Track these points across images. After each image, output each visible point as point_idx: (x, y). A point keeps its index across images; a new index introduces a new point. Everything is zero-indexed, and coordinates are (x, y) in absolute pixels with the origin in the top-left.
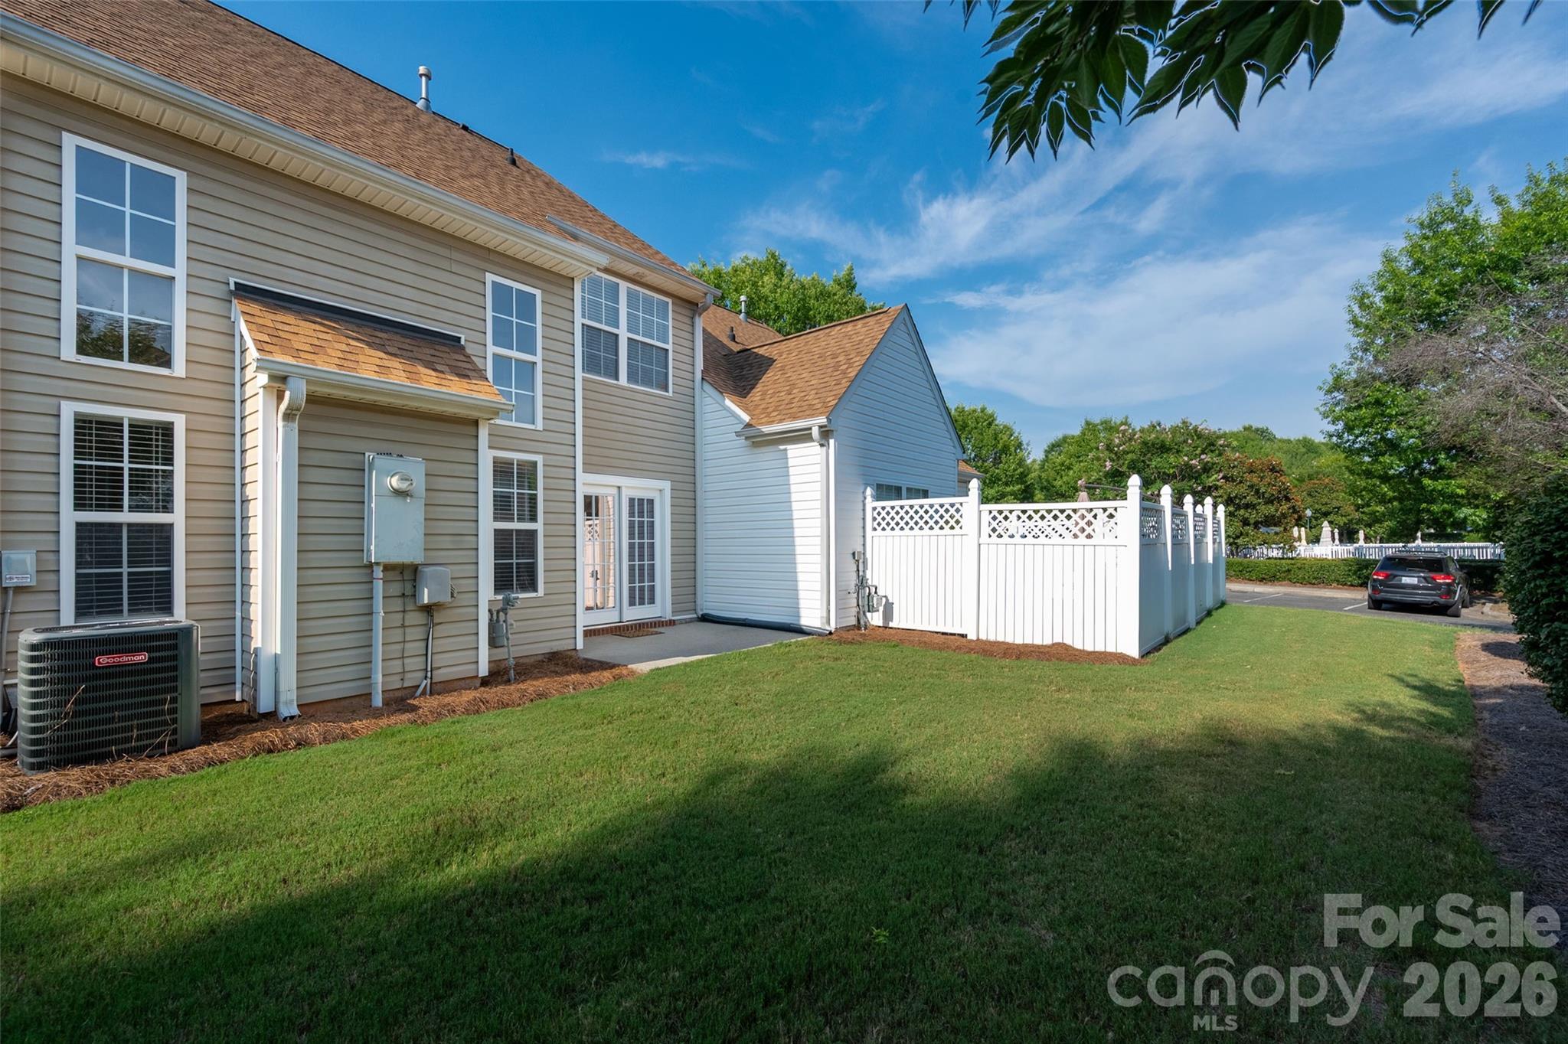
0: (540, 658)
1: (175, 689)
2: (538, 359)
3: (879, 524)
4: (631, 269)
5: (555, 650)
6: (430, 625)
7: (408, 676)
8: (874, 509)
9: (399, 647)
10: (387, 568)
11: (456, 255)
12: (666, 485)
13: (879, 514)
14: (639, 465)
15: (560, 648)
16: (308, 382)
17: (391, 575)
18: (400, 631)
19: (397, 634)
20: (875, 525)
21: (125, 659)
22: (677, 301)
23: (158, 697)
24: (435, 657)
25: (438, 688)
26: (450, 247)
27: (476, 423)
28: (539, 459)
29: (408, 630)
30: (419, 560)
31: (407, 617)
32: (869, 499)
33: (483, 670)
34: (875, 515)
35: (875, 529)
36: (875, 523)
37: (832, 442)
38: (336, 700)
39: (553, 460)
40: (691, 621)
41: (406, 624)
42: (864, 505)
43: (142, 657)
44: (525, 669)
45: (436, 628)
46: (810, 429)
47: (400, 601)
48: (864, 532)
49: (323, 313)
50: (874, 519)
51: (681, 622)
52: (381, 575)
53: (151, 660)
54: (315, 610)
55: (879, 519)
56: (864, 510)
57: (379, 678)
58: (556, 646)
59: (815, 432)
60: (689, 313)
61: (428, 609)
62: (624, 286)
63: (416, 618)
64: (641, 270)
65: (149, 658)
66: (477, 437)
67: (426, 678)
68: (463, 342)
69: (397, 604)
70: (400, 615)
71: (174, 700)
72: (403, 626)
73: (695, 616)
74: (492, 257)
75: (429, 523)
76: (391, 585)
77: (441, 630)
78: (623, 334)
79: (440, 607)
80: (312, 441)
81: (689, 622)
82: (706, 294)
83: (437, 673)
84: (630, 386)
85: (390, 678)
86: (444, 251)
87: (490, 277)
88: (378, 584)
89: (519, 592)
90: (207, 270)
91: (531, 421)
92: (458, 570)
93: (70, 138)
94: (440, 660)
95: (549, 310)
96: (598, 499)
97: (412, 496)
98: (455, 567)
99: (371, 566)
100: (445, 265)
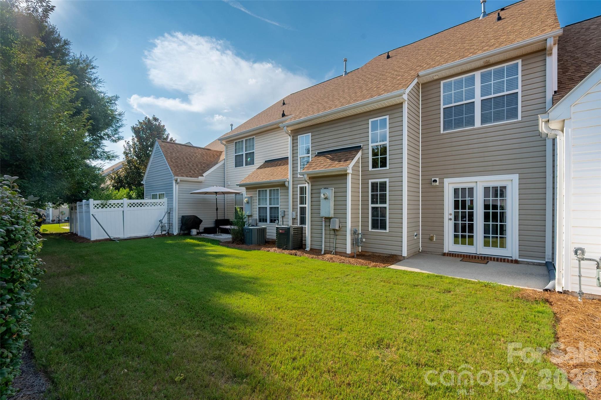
2: (387, 142)
4: (480, 63)
5: (393, 254)
6: (335, 235)
7: (331, 248)
9: (329, 239)
10: (325, 218)
11: (360, 119)
12: (515, 177)
16: (307, 175)
17: (326, 220)
19: (328, 236)
21: (282, 232)
22: (524, 58)
24: (336, 244)
25: (338, 253)
27: (346, 175)
28: (387, 180)
29: (331, 235)
30: (332, 215)
33: (349, 252)
38: (318, 249)
39: (393, 180)
40: (539, 264)
45: (337, 236)
51: (528, 263)
52: (324, 220)
54: (314, 227)
57: (323, 246)
60: (538, 59)
61: (334, 230)
62: (478, 74)
63: (332, 232)
65: (285, 232)
66: (347, 179)
67: (334, 249)
68: (361, 147)
69: (328, 228)
70: (329, 231)
72: (329, 234)
73: (544, 262)
74: (372, 113)
75: (335, 206)
76: (326, 223)
77: (338, 237)
78: (478, 100)
79: (337, 230)
80: (314, 187)
81: (535, 265)
82: (546, 40)
83: (337, 249)
84: (483, 126)
85: (327, 247)
86: (358, 120)
87: (370, 121)
88: (324, 222)
89: (380, 230)
90: (314, 152)
91: (385, 166)
92: (342, 220)
93: (299, 136)
94: (338, 245)
95: (392, 121)
96: (464, 189)
97: (328, 199)
98: (340, 219)
99: (322, 217)
100: (358, 124)
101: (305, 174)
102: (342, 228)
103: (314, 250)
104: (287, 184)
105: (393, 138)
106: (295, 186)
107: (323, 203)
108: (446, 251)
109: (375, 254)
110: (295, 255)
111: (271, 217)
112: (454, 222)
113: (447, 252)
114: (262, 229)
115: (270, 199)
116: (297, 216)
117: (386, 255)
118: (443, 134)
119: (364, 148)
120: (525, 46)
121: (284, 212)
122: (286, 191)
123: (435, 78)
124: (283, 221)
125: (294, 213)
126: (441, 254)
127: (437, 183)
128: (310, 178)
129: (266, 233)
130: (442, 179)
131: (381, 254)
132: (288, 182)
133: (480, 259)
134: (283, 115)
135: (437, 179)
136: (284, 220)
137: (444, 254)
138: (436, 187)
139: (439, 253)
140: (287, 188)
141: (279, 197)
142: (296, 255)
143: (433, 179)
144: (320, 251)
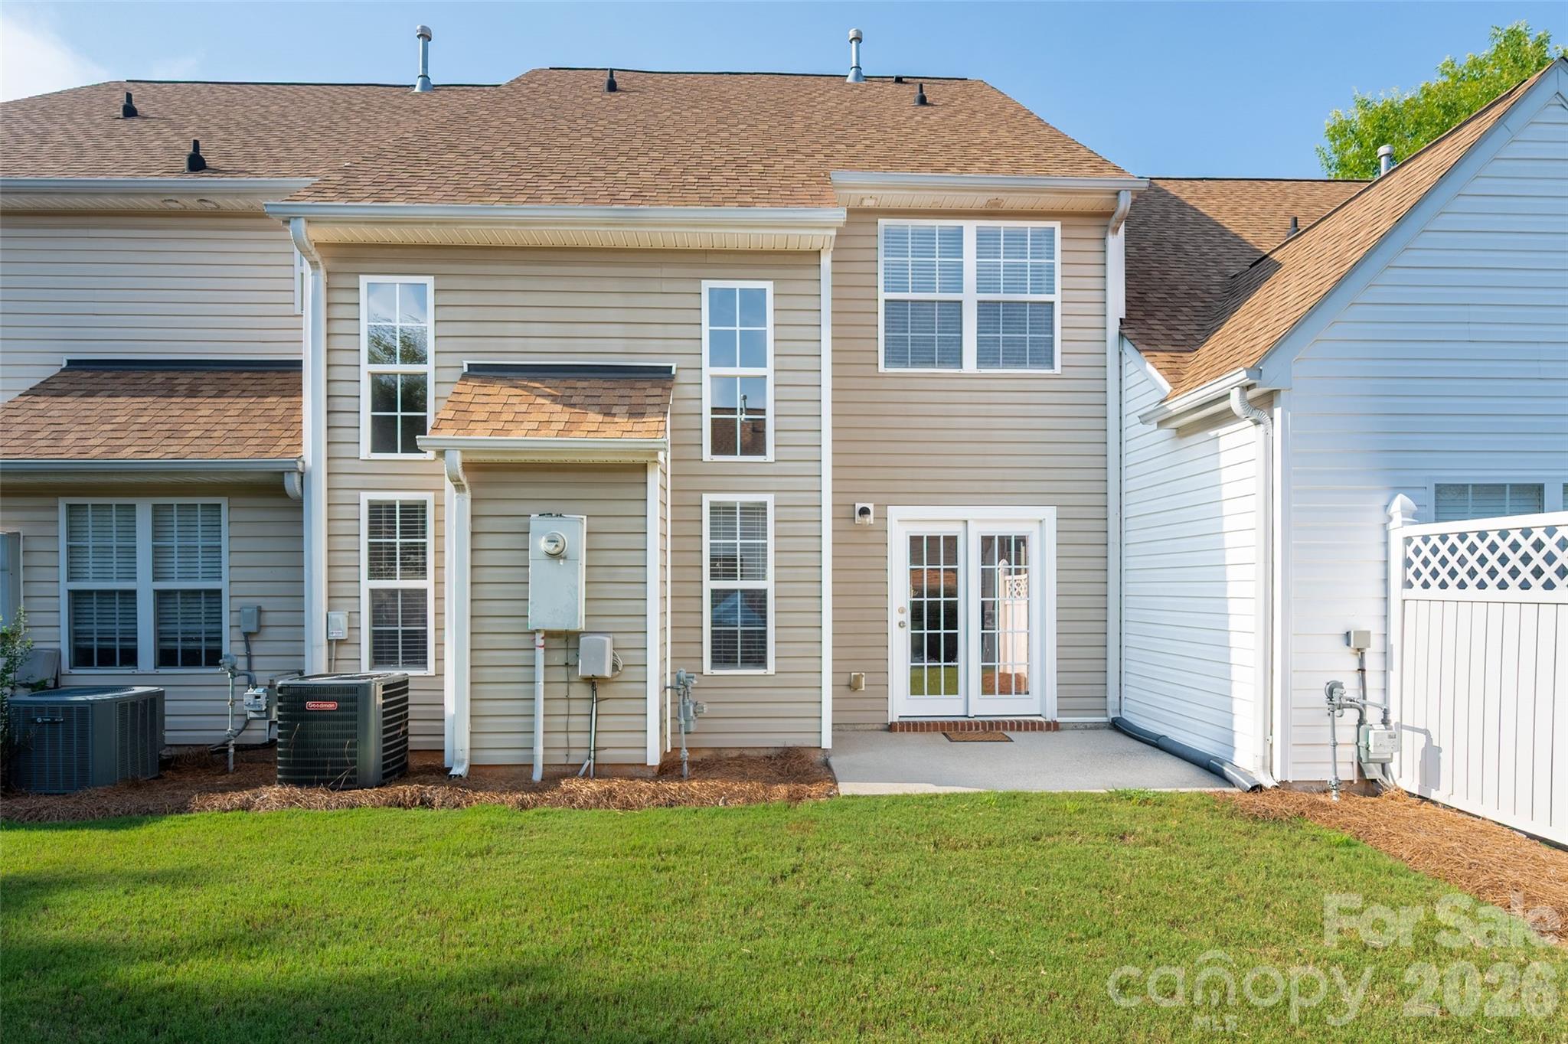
0: (771, 752)
1: (354, 736)
2: (768, 371)
3: (1418, 574)
4: (980, 201)
5: (790, 744)
6: (595, 699)
7: (573, 752)
8: (1408, 540)
9: (564, 719)
10: (549, 635)
11: (667, 272)
12: (1049, 514)
13: (1417, 551)
14: (995, 486)
15: (798, 744)
16: (463, 452)
17: (555, 643)
18: (565, 703)
19: (561, 707)
20: (1410, 576)
21: (322, 706)
22: (1069, 220)
23: (337, 741)
24: (600, 736)
25: (605, 770)
26: (660, 264)
27: (643, 468)
28: (769, 499)
29: (573, 703)
30: (581, 625)
31: (571, 688)
32: (1398, 519)
33: (654, 758)
34: (1411, 555)
35: (1409, 585)
36: (1410, 572)
37: (1277, 412)
38: (508, 765)
39: (788, 498)
40: (1096, 727)
41: (571, 696)
42: (1387, 534)
43: (331, 706)
44: (710, 765)
45: (601, 704)
46: (1227, 396)
47: (564, 670)
48: (1387, 589)
49: (527, 374)
50: (1408, 563)
51: (1075, 727)
52: (541, 642)
53: (339, 709)
54: (488, 674)
55: (1417, 563)
56: (1386, 544)
57: (539, 751)
58: (791, 741)
59: (1235, 402)
60: (1095, 233)
61: (592, 682)
62: (970, 228)
63: (581, 691)
64: (993, 196)
65: (338, 707)
66: (646, 483)
67: (590, 757)
68: (674, 372)
69: (561, 674)
70: (564, 686)
71: (353, 745)
72: (568, 698)
73: (1104, 719)
74: (711, 259)
75: (591, 586)
76: (552, 653)
77: (604, 708)
78: (970, 298)
79: (604, 680)
80: (486, 509)
81: (1091, 729)
82: (1117, 193)
83: (600, 753)
84: (984, 371)
85: (552, 752)
86: (655, 272)
87: (706, 285)
88: (540, 652)
89: (742, 668)
90: (448, 360)
91: (762, 451)
92: (624, 640)
93: (364, 281)
94: (604, 740)
95: (787, 302)
96: (933, 540)
97: (565, 558)
98: (617, 636)
99: (533, 633)
100: (655, 286)
101: (455, 448)
102: (627, 670)
103: (488, 772)
104: (292, 483)
105: (790, 363)
106: (342, 496)
107: (539, 571)
108: (893, 717)
109: (724, 754)
110: (422, 803)
111: (160, 637)
112: (910, 632)
113: (896, 720)
114: (134, 705)
115: (157, 551)
116: (354, 628)
117: (763, 753)
118: (884, 376)
119: (682, 377)
120: (1079, 193)
121: (260, 611)
122: (288, 516)
123: (869, 203)
124: (249, 657)
125: (341, 618)
126: (880, 727)
127: (870, 519)
128: (468, 467)
129: (163, 716)
130: (882, 507)
131: (746, 752)
132: (302, 474)
133: (981, 730)
134: (197, 163)
135: (870, 507)
136: (257, 648)
137: (891, 728)
138: (866, 530)
139: (875, 727)
140: (297, 506)
141: (225, 542)
142: (426, 804)
143: (859, 506)
144: (525, 770)
